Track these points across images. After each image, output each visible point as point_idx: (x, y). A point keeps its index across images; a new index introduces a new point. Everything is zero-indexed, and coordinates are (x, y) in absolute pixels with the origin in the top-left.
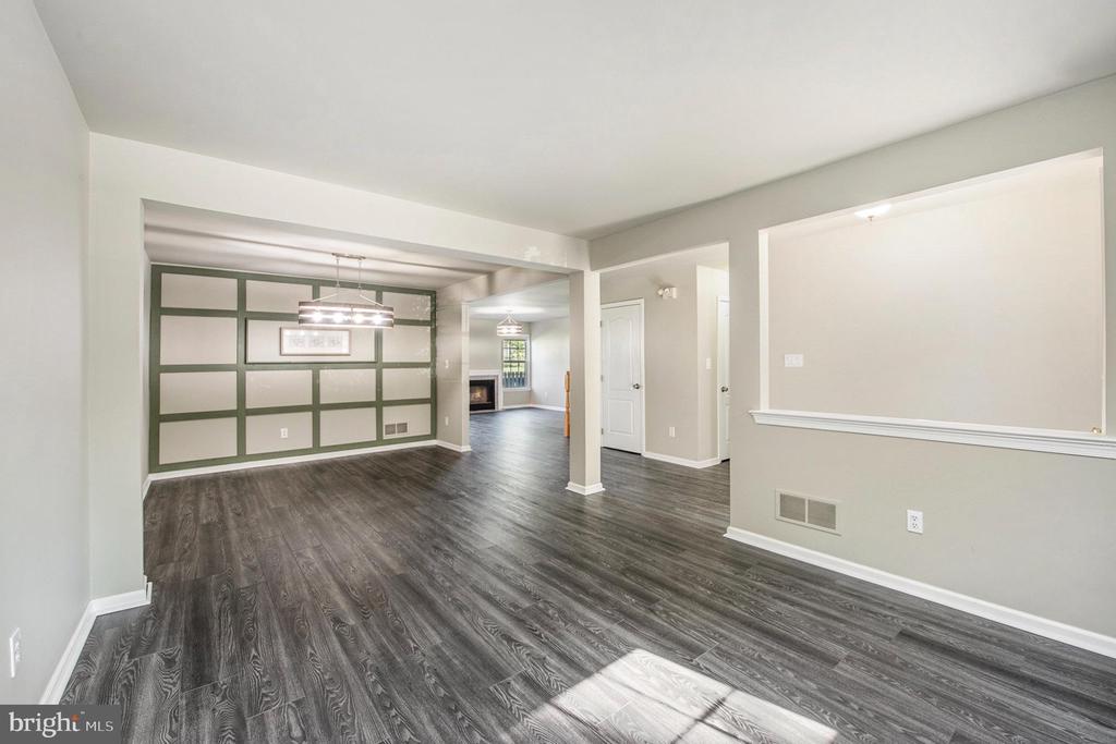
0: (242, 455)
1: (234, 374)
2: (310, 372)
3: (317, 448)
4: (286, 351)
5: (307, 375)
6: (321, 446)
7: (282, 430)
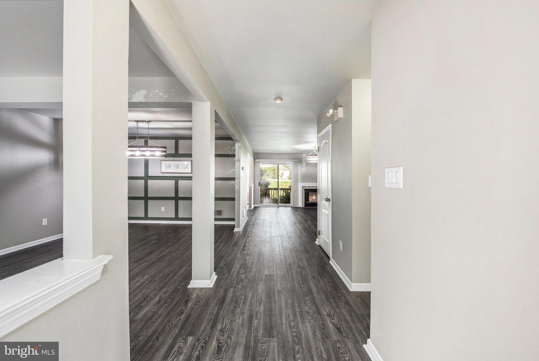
0: (146, 218)
1: (143, 181)
2: (174, 181)
3: (177, 218)
4: (163, 171)
5: (173, 182)
6: (179, 217)
7: (162, 208)
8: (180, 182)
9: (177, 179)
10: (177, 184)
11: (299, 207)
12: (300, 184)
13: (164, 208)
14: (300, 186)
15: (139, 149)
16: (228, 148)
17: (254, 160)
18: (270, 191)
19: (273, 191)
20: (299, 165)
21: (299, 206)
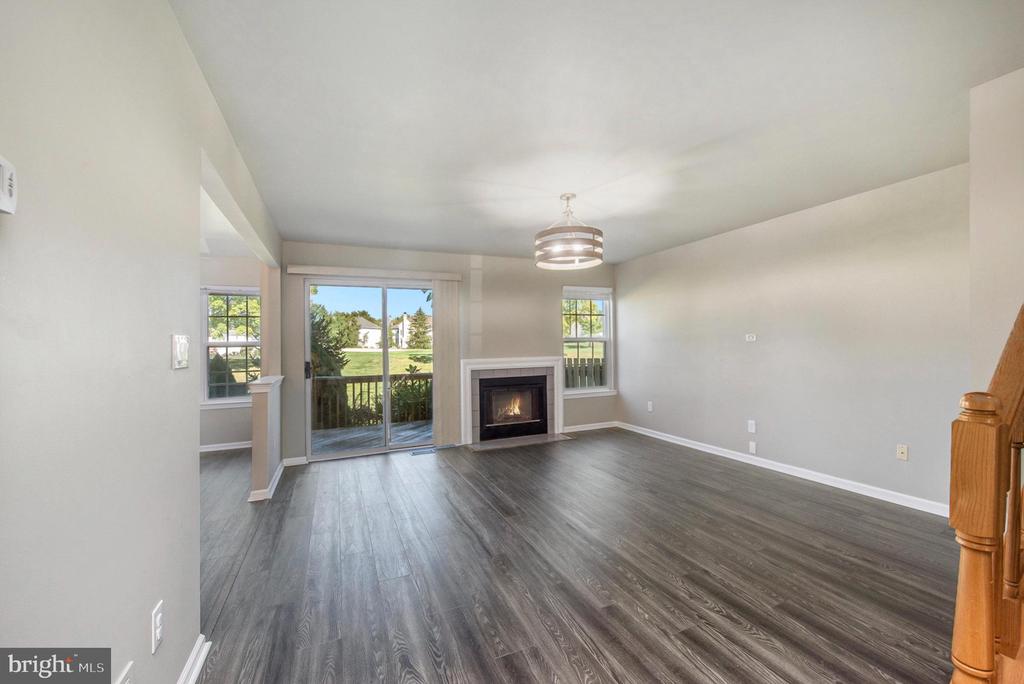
11: (465, 447)
12: (466, 364)
14: (465, 369)
17: (283, 269)
18: (349, 386)
19: (357, 385)
20: (459, 305)
21: (463, 443)
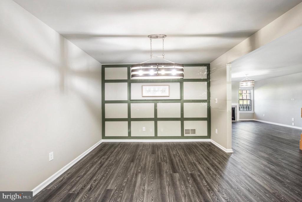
0: (130, 137)
1: (127, 104)
2: (154, 104)
3: (156, 137)
4: (144, 95)
5: (152, 105)
6: (158, 136)
7: (143, 128)
8: (159, 105)
9: (156, 102)
10: (156, 106)
13: (145, 128)
15: (158, 67)
16: (200, 74)
